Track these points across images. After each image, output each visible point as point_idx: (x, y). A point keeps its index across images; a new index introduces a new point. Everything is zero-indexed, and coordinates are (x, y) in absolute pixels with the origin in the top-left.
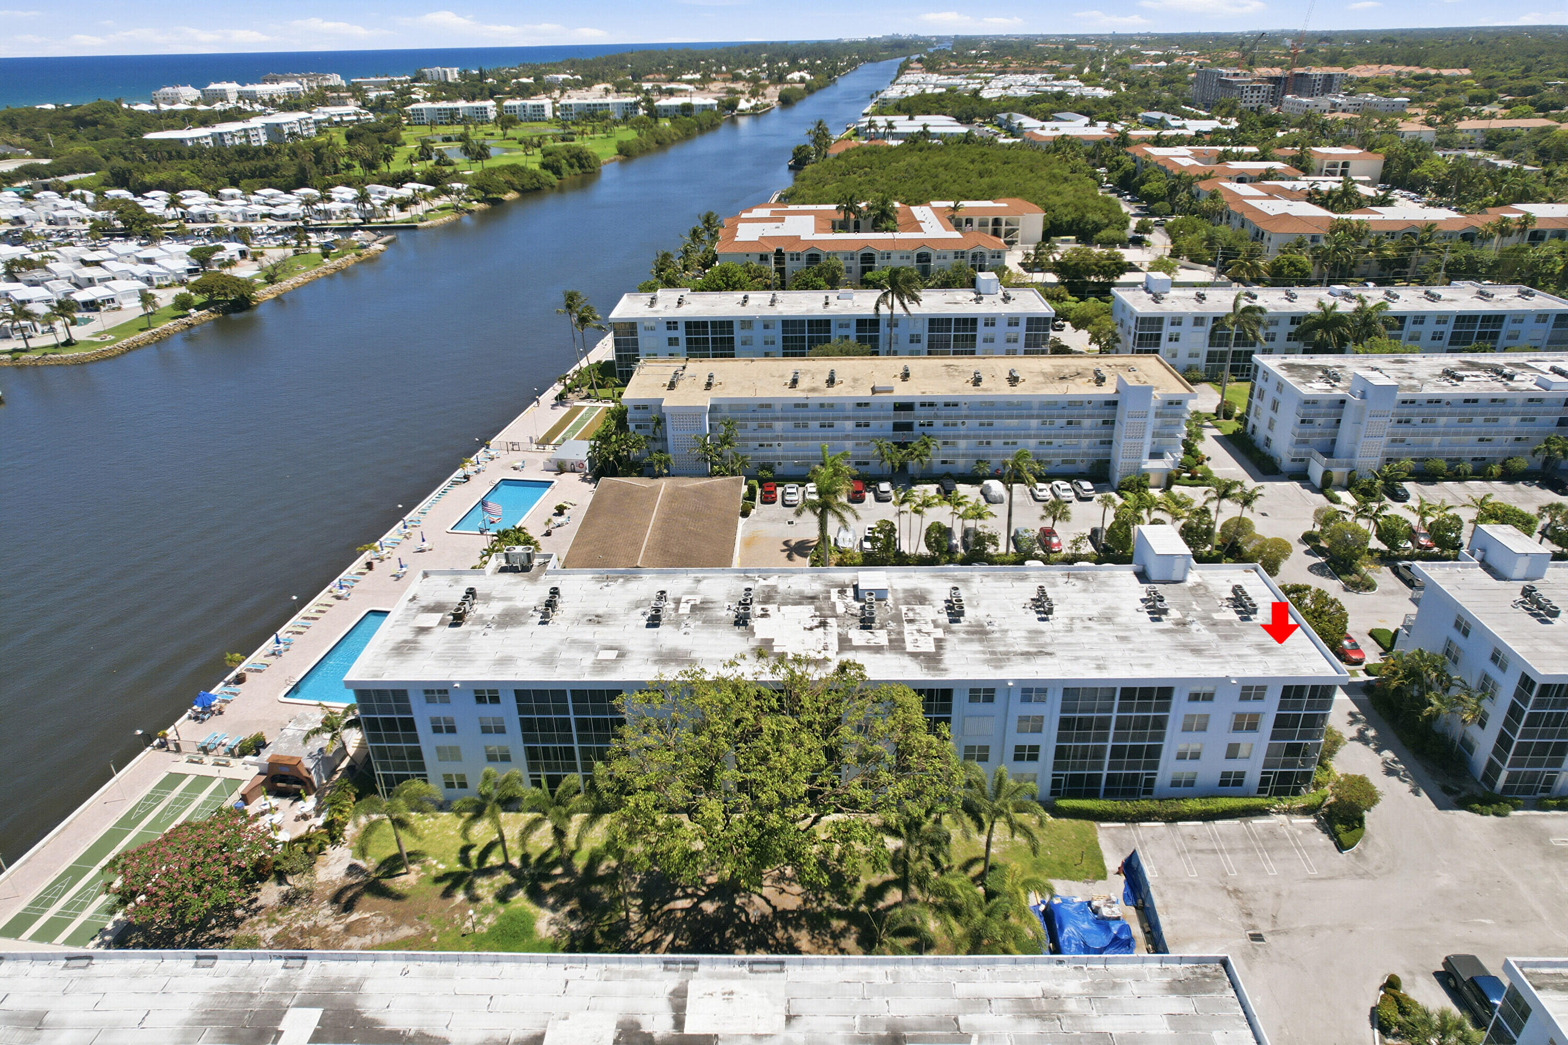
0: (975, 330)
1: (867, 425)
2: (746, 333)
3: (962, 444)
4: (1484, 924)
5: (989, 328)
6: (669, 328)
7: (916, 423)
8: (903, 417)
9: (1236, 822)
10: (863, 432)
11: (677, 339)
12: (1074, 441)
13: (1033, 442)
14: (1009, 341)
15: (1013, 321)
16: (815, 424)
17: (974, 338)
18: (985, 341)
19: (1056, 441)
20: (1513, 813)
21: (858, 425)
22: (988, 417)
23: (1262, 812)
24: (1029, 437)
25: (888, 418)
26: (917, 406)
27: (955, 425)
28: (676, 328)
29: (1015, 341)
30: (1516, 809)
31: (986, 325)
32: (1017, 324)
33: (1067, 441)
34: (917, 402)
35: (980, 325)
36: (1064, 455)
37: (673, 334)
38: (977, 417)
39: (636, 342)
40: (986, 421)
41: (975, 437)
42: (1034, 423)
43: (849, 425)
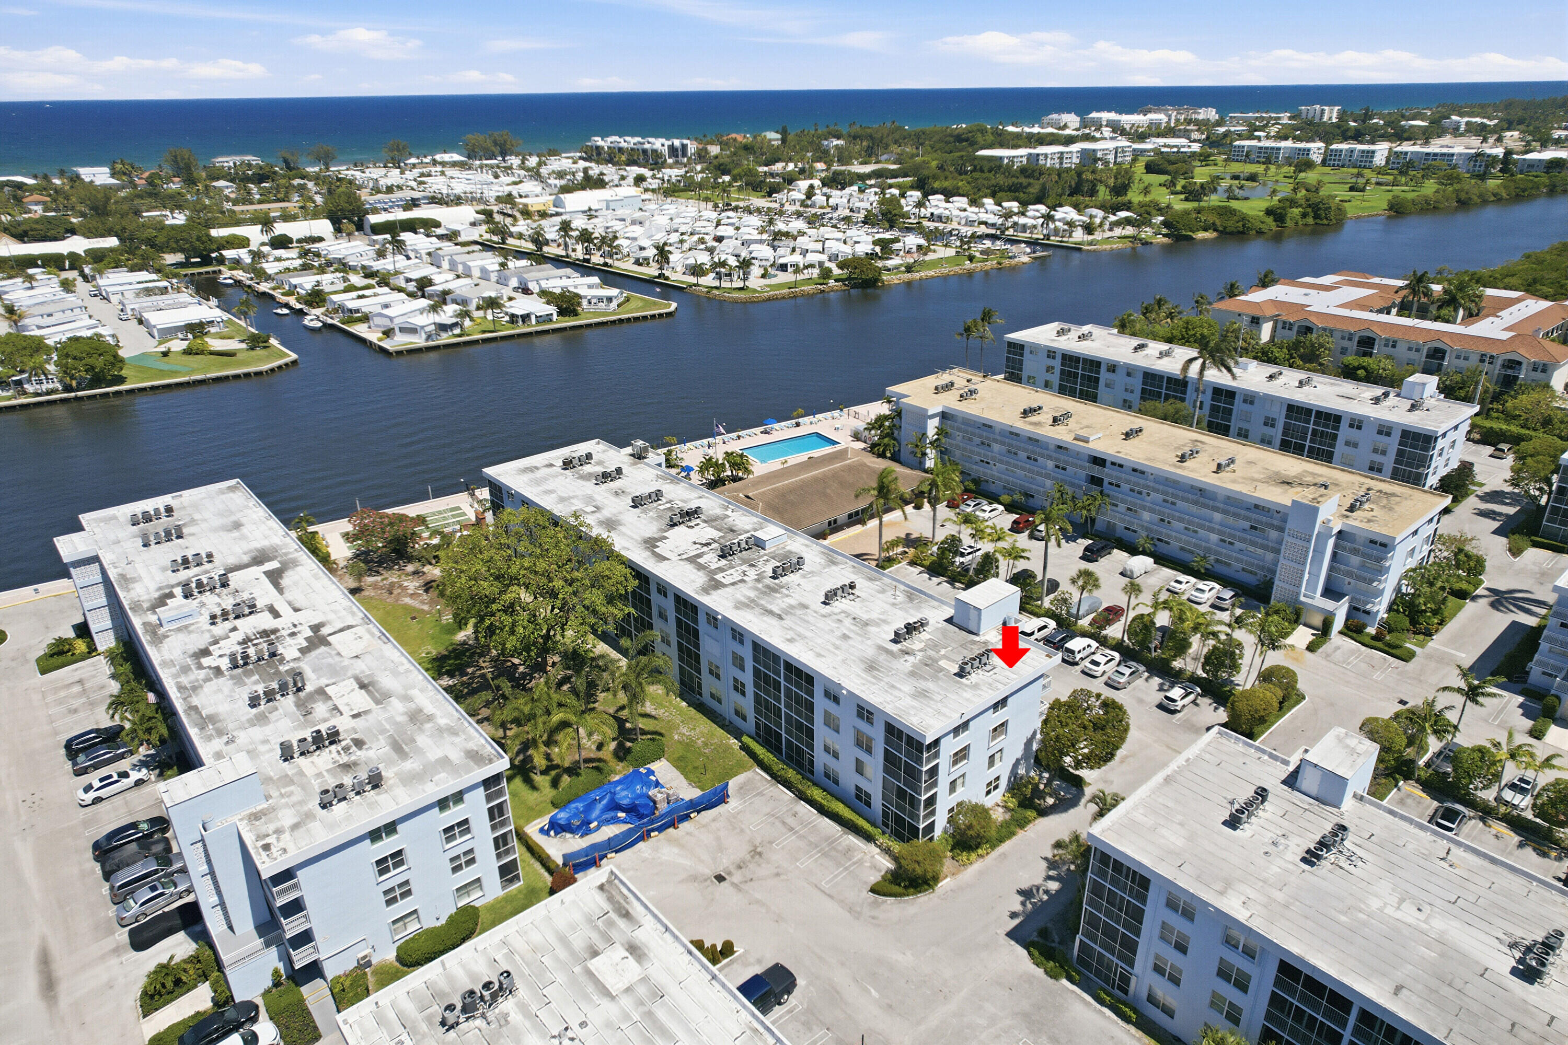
0: (1337, 428)
1: (1064, 469)
2: (1110, 376)
3: (1146, 516)
4: (869, 992)
5: (1354, 430)
6: (1048, 356)
7: (1106, 480)
8: (1096, 471)
9: (838, 828)
10: (1060, 474)
11: (1053, 368)
12: (1259, 551)
13: (1214, 537)
14: (1375, 451)
15: (1384, 429)
16: (1023, 455)
17: (1335, 437)
18: (1348, 443)
19: (1238, 545)
20: (1064, 982)
21: (1057, 467)
22: (1174, 496)
23: (869, 838)
24: (1211, 530)
25: (1082, 467)
26: (1108, 464)
27: (1140, 493)
28: (1054, 358)
29: (1384, 453)
30: (1071, 979)
31: (1351, 426)
32: (1388, 434)
33: (1251, 549)
34: (1109, 459)
35: (1344, 425)
36: (1248, 563)
37: (1051, 362)
38: (1163, 493)
39: (1021, 362)
40: (1170, 499)
41: (1159, 513)
42: (1217, 516)
43: (1050, 464)
